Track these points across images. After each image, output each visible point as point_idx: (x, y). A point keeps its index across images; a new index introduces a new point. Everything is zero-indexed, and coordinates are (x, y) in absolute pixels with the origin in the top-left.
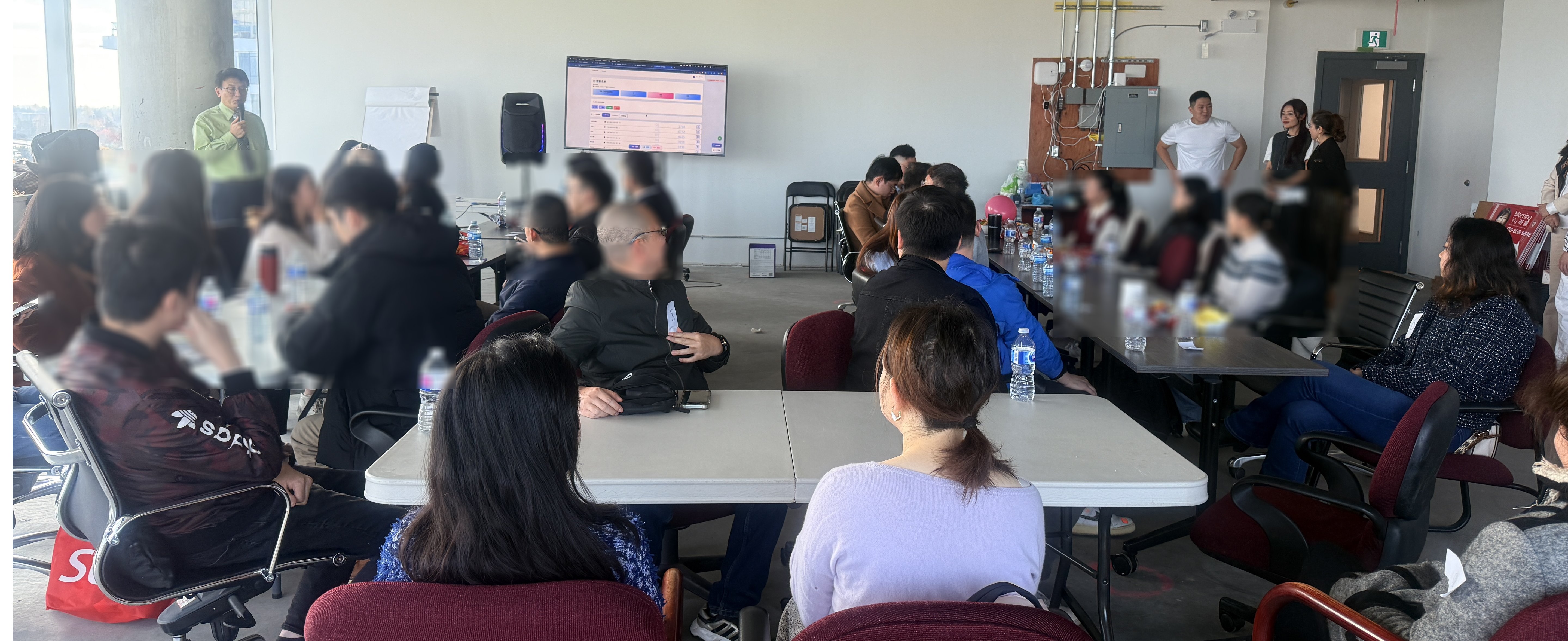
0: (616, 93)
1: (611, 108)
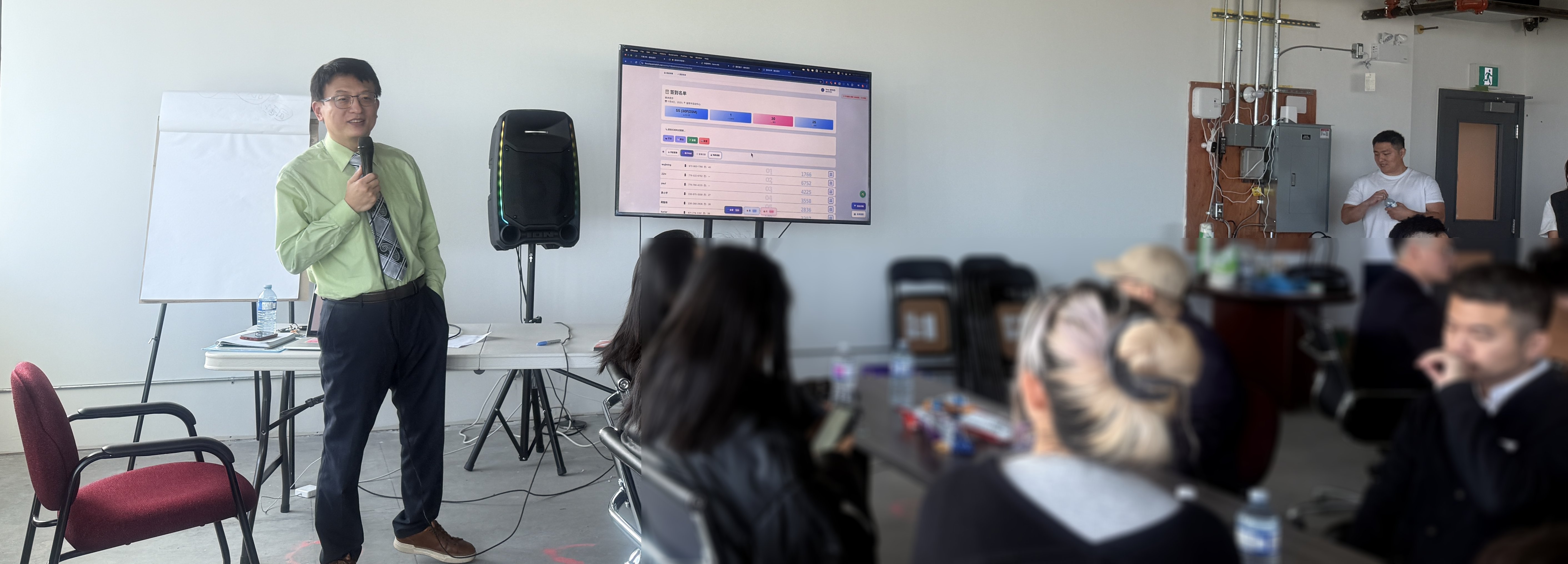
0: (702, 114)
1: (695, 140)
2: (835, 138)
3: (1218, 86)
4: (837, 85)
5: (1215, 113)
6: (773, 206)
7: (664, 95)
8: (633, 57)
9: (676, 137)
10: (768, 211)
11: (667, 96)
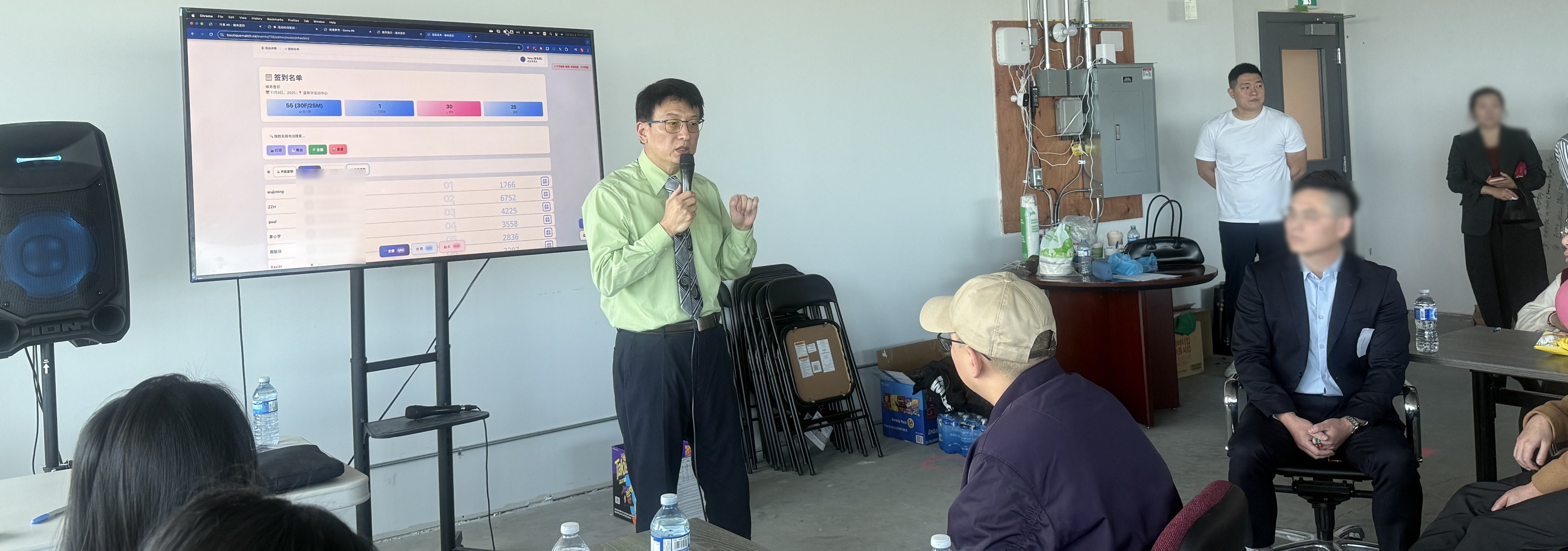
0: (333, 108)
1: (322, 150)
2: (546, 129)
3: (1024, 24)
4: (544, 51)
5: (1023, 58)
6: (459, 237)
7: (264, 83)
8: (206, 26)
9: (289, 146)
10: (451, 246)
11: (269, 83)
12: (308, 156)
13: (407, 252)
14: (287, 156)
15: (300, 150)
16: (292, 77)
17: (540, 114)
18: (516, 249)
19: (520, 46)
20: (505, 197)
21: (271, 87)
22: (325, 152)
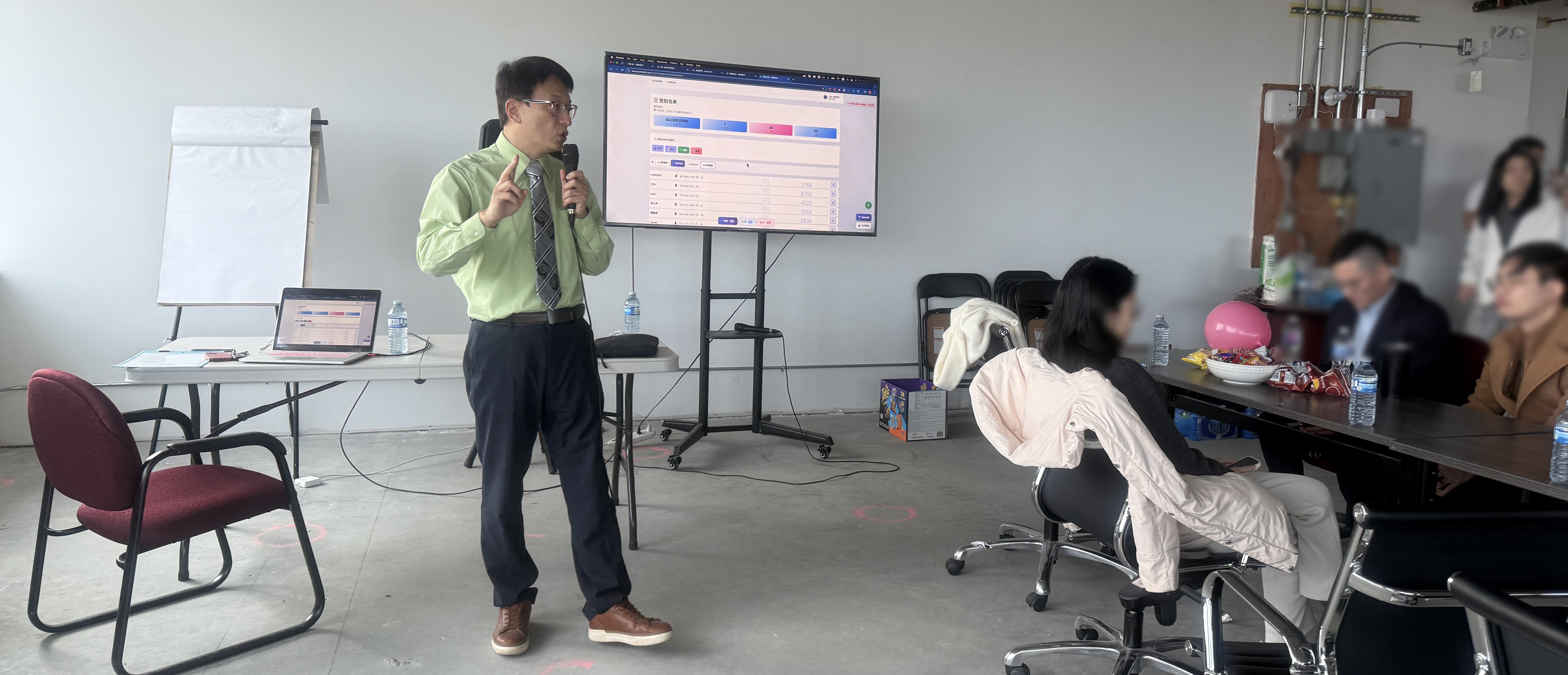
0: (694, 123)
2: (838, 148)
4: (841, 92)
5: (1290, 116)
6: (771, 217)
7: (653, 104)
8: (619, 64)
9: (666, 146)
10: (771, 224)
11: (656, 104)
12: (677, 153)
13: (736, 223)
14: (664, 153)
15: (672, 149)
16: (670, 101)
17: (835, 138)
18: (809, 230)
19: (824, 87)
20: (804, 193)
21: (657, 106)
22: (688, 152)
